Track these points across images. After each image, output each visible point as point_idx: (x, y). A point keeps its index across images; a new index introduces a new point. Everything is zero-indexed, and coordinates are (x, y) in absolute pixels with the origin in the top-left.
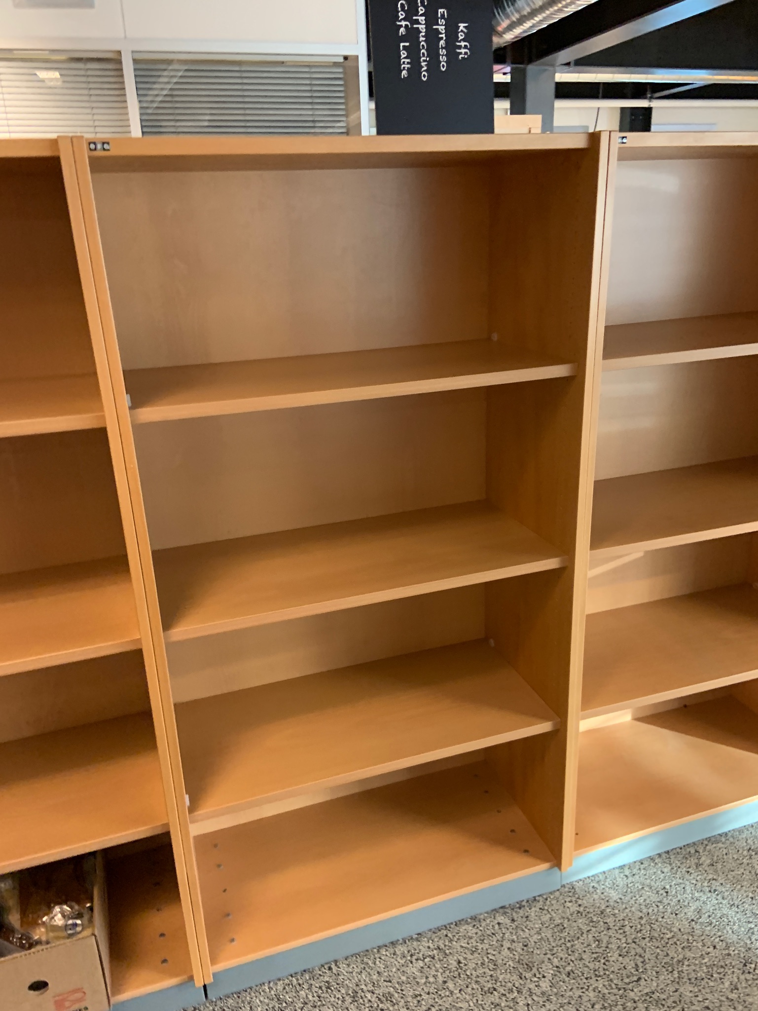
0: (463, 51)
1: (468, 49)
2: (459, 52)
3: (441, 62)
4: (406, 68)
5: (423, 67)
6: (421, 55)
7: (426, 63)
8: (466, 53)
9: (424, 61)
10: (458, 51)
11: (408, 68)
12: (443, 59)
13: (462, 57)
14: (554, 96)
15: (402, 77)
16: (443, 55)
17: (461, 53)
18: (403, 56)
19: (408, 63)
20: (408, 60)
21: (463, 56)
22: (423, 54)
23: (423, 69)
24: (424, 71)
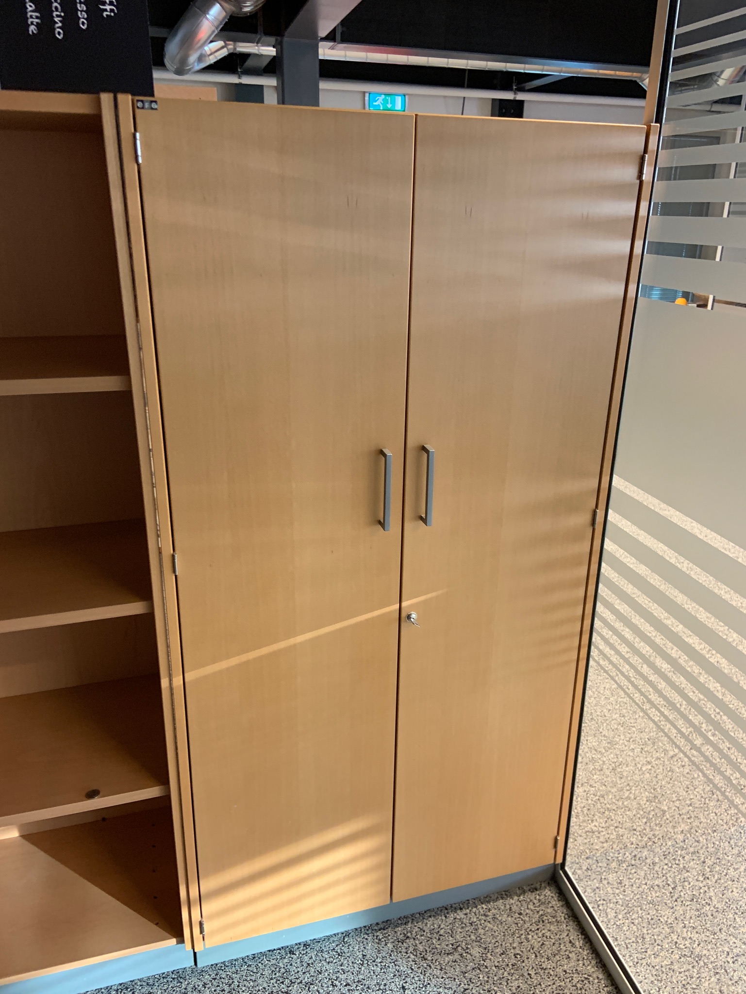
0: (108, 7)
1: (113, 5)
2: (103, 9)
3: (79, 18)
4: (35, 23)
5: (57, 23)
6: (54, 9)
7: (60, 19)
8: (112, 11)
9: (58, 16)
10: (102, 7)
11: (37, 23)
12: (82, 16)
13: (107, 15)
14: (318, 75)
15: (31, 33)
16: (81, 11)
17: (106, 10)
18: (30, 9)
19: (37, 18)
20: (37, 14)
21: (108, 13)
22: (56, 8)
23: (57, 25)
24: (59, 27)
